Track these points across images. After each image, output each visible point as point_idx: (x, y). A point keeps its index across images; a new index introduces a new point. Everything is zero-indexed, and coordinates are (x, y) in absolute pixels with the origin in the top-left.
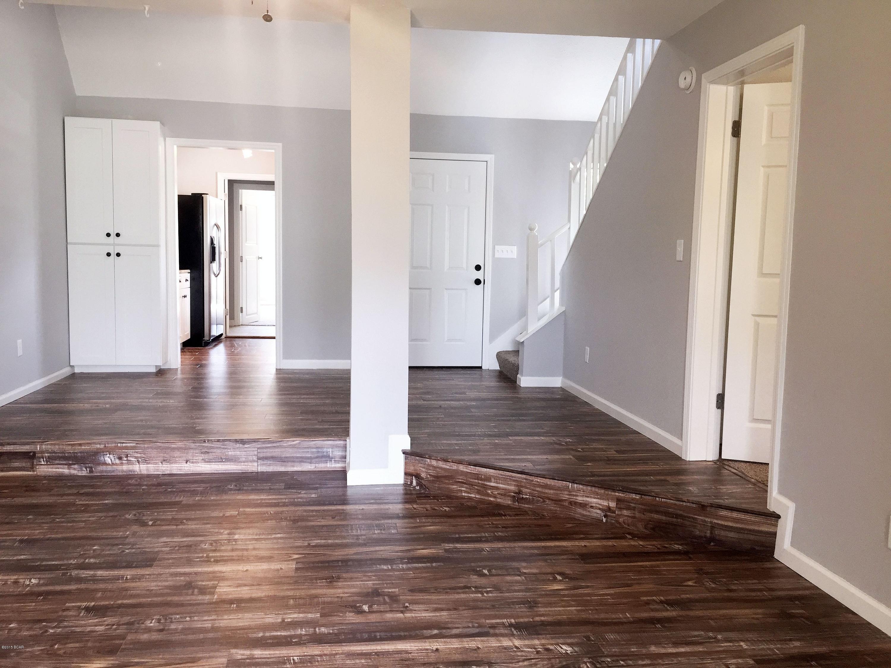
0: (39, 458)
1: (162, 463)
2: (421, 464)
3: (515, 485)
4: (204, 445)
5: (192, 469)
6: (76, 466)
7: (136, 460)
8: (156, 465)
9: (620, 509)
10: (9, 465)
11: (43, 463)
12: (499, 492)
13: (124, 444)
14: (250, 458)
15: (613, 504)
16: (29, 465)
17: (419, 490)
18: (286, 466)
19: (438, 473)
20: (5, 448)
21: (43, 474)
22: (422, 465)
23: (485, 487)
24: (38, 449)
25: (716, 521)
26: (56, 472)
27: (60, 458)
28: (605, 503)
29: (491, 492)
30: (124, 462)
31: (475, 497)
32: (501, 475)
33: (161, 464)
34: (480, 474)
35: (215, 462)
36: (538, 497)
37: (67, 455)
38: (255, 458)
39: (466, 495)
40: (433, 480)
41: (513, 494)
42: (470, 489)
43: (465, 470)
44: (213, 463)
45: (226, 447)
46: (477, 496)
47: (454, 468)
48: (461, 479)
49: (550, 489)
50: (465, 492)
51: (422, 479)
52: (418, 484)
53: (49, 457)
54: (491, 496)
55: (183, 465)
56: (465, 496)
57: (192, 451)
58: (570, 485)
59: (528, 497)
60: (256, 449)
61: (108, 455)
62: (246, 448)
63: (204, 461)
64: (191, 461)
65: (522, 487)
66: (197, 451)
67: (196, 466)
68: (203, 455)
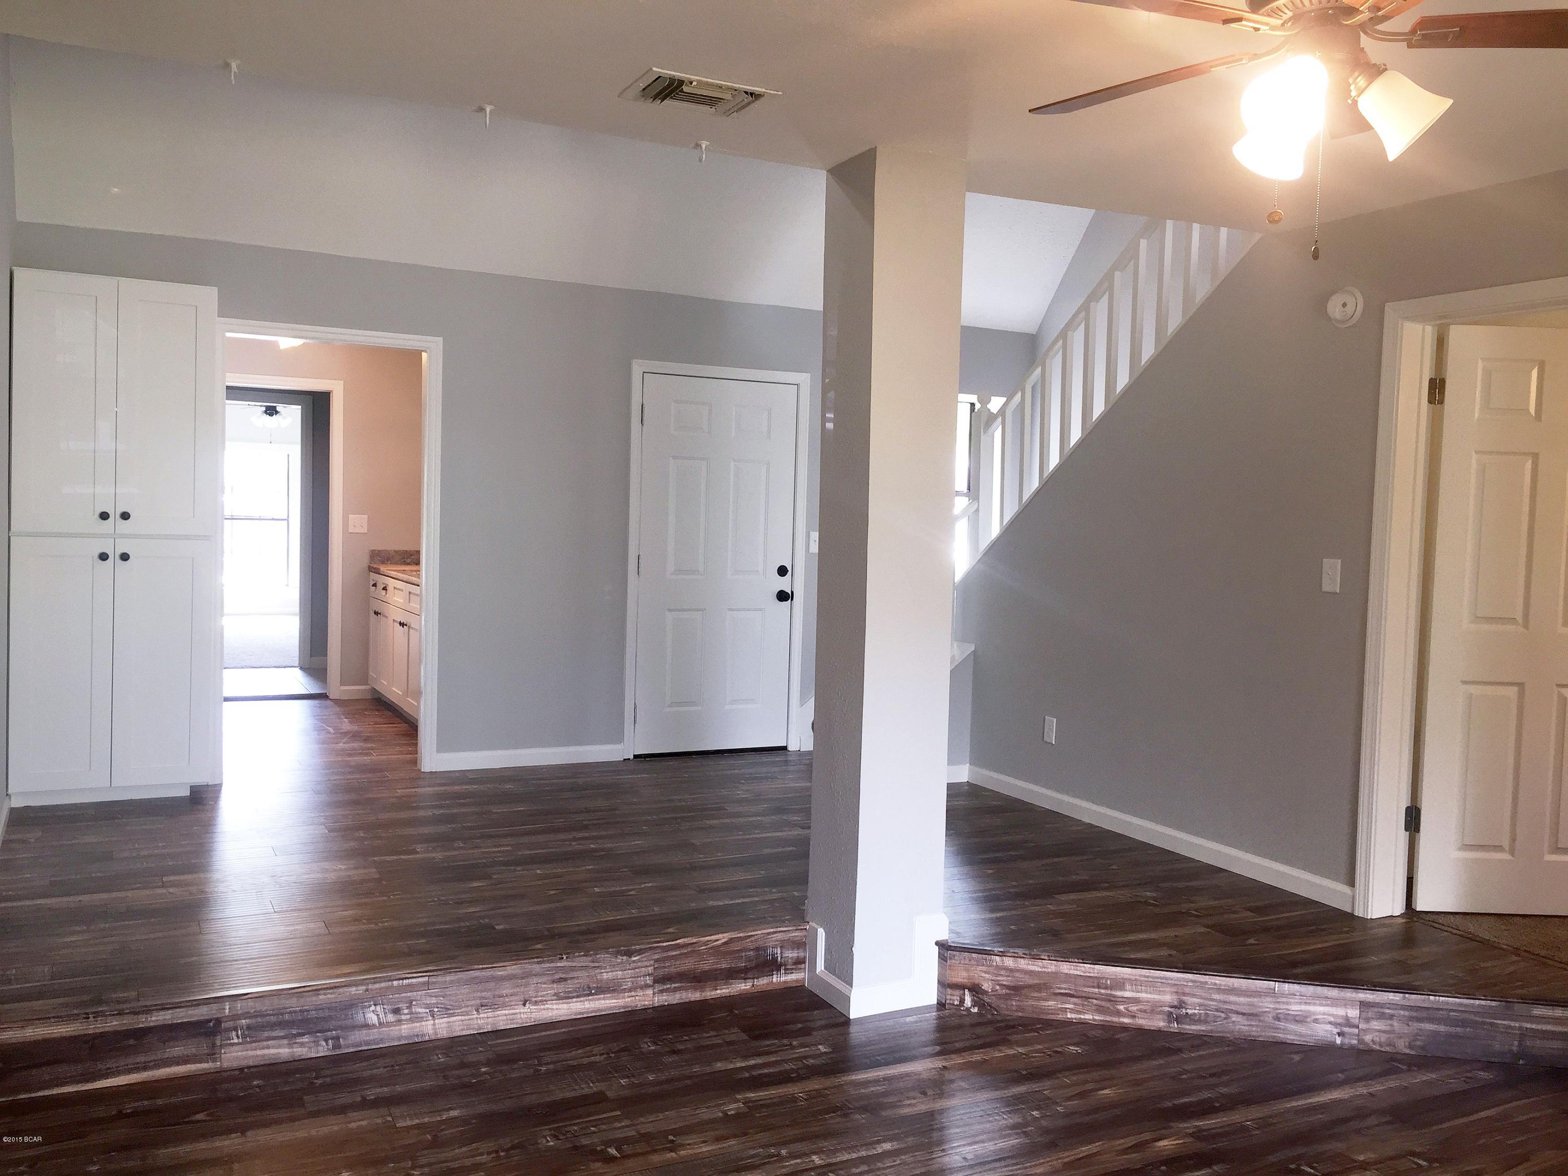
0: (229, 1030)
1: (477, 1011)
2: (983, 965)
3: (1172, 993)
4: (559, 964)
5: (533, 1015)
6: (305, 1039)
7: (428, 1011)
8: (466, 1017)
9: (1367, 1020)
10: (159, 1055)
11: (236, 1041)
12: (1141, 1007)
13: (405, 981)
14: (641, 981)
15: (1353, 1013)
16: (204, 1049)
17: (979, 1014)
18: (702, 989)
19: (1017, 980)
20: (153, 1019)
21: (235, 1064)
22: (984, 968)
23: (1112, 1000)
24: (227, 1011)
25: (1529, 1026)
26: (263, 1056)
27: (272, 1026)
28: (1340, 1012)
29: (1124, 1008)
30: (403, 1017)
31: (1094, 1020)
32: (1145, 976)
33: (475, 1013)
34: (1103, 978)
35: (578, 997)
36: (1217, 1010)
37: (287, 1017)
38: (649, 980)
39: (1073, 1016)
40: (1007, 994)
41: (1167, 1009)
42: (1083, 1005)
43: (1072, 972)
44: (574, 1000)
45: (597, 965)
46: (1097, 1018)
47: (1049, 970)
48: (1065, 989)
49: (1238, 995)
50: (1072, 1011)
51: (985, 992)
52: (975, 1004)
53: (249, 1027)
54: (1124, 1016)
55: (517, 1011)
56: (1072, 1019)
57: (535, 980)
58: (1277, 986)
59: (1196, 1011)
60: (652, 962)
61: (373, 1008)
62: (634, 962)
63: (559, 997)
64: (534, 999)
65: (1184, 994)
66: (545, 979)
67: (541, 1010)
68: (555, 986)
